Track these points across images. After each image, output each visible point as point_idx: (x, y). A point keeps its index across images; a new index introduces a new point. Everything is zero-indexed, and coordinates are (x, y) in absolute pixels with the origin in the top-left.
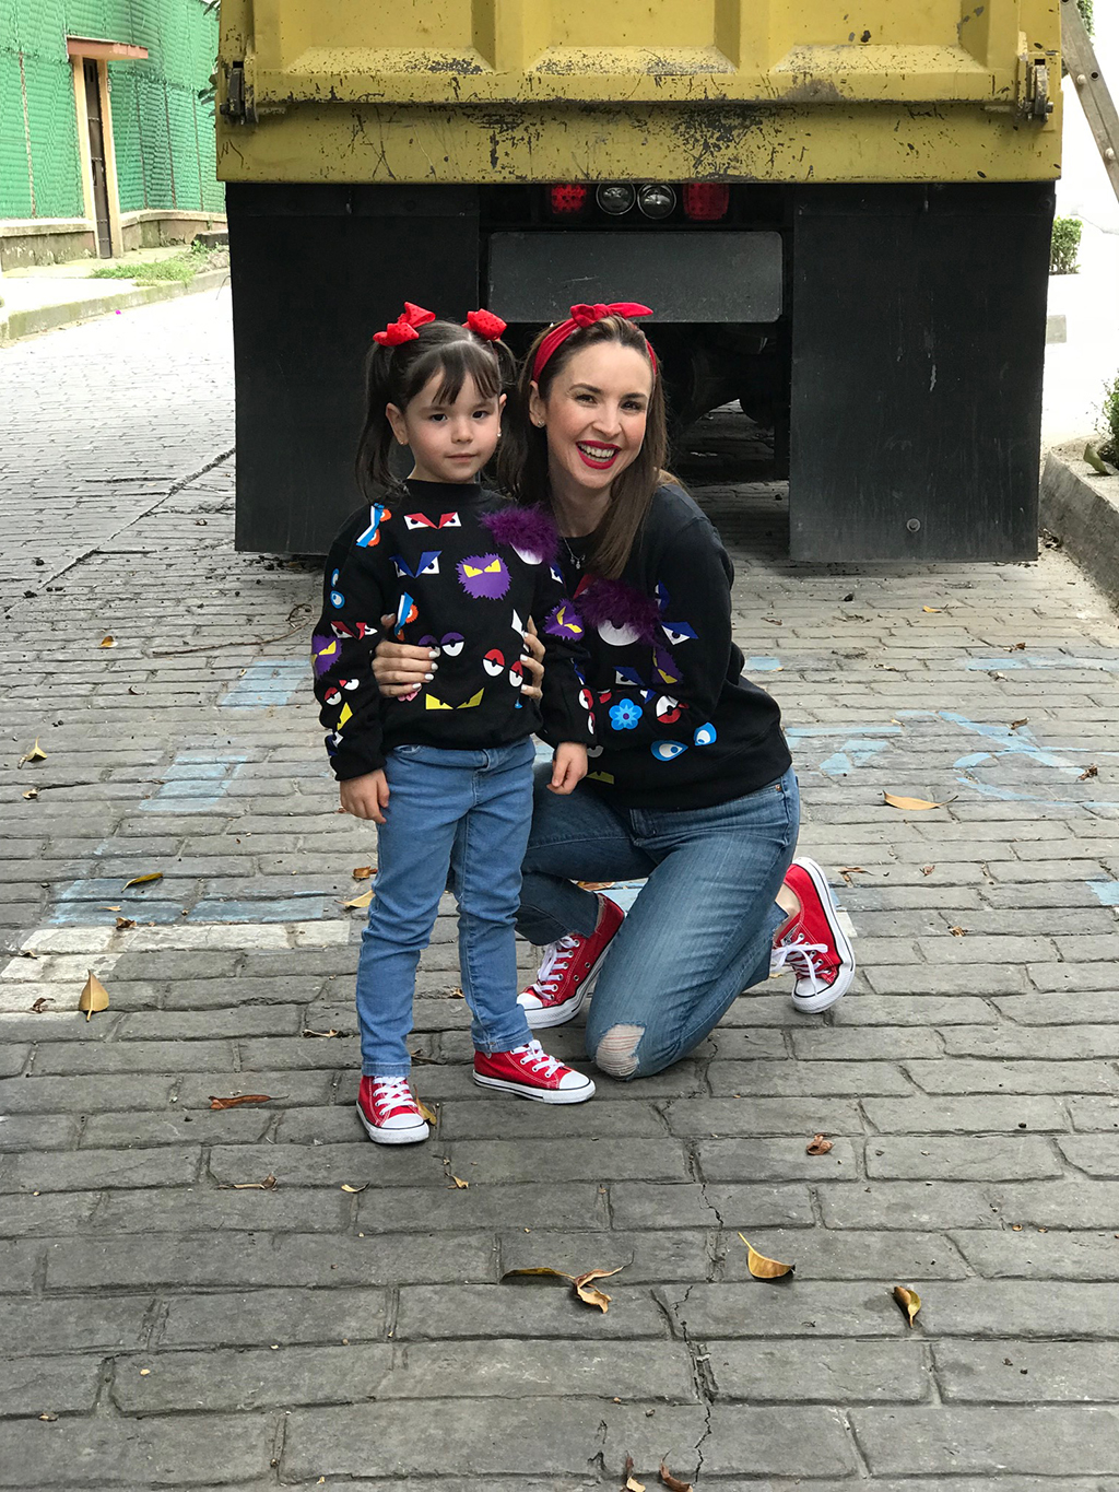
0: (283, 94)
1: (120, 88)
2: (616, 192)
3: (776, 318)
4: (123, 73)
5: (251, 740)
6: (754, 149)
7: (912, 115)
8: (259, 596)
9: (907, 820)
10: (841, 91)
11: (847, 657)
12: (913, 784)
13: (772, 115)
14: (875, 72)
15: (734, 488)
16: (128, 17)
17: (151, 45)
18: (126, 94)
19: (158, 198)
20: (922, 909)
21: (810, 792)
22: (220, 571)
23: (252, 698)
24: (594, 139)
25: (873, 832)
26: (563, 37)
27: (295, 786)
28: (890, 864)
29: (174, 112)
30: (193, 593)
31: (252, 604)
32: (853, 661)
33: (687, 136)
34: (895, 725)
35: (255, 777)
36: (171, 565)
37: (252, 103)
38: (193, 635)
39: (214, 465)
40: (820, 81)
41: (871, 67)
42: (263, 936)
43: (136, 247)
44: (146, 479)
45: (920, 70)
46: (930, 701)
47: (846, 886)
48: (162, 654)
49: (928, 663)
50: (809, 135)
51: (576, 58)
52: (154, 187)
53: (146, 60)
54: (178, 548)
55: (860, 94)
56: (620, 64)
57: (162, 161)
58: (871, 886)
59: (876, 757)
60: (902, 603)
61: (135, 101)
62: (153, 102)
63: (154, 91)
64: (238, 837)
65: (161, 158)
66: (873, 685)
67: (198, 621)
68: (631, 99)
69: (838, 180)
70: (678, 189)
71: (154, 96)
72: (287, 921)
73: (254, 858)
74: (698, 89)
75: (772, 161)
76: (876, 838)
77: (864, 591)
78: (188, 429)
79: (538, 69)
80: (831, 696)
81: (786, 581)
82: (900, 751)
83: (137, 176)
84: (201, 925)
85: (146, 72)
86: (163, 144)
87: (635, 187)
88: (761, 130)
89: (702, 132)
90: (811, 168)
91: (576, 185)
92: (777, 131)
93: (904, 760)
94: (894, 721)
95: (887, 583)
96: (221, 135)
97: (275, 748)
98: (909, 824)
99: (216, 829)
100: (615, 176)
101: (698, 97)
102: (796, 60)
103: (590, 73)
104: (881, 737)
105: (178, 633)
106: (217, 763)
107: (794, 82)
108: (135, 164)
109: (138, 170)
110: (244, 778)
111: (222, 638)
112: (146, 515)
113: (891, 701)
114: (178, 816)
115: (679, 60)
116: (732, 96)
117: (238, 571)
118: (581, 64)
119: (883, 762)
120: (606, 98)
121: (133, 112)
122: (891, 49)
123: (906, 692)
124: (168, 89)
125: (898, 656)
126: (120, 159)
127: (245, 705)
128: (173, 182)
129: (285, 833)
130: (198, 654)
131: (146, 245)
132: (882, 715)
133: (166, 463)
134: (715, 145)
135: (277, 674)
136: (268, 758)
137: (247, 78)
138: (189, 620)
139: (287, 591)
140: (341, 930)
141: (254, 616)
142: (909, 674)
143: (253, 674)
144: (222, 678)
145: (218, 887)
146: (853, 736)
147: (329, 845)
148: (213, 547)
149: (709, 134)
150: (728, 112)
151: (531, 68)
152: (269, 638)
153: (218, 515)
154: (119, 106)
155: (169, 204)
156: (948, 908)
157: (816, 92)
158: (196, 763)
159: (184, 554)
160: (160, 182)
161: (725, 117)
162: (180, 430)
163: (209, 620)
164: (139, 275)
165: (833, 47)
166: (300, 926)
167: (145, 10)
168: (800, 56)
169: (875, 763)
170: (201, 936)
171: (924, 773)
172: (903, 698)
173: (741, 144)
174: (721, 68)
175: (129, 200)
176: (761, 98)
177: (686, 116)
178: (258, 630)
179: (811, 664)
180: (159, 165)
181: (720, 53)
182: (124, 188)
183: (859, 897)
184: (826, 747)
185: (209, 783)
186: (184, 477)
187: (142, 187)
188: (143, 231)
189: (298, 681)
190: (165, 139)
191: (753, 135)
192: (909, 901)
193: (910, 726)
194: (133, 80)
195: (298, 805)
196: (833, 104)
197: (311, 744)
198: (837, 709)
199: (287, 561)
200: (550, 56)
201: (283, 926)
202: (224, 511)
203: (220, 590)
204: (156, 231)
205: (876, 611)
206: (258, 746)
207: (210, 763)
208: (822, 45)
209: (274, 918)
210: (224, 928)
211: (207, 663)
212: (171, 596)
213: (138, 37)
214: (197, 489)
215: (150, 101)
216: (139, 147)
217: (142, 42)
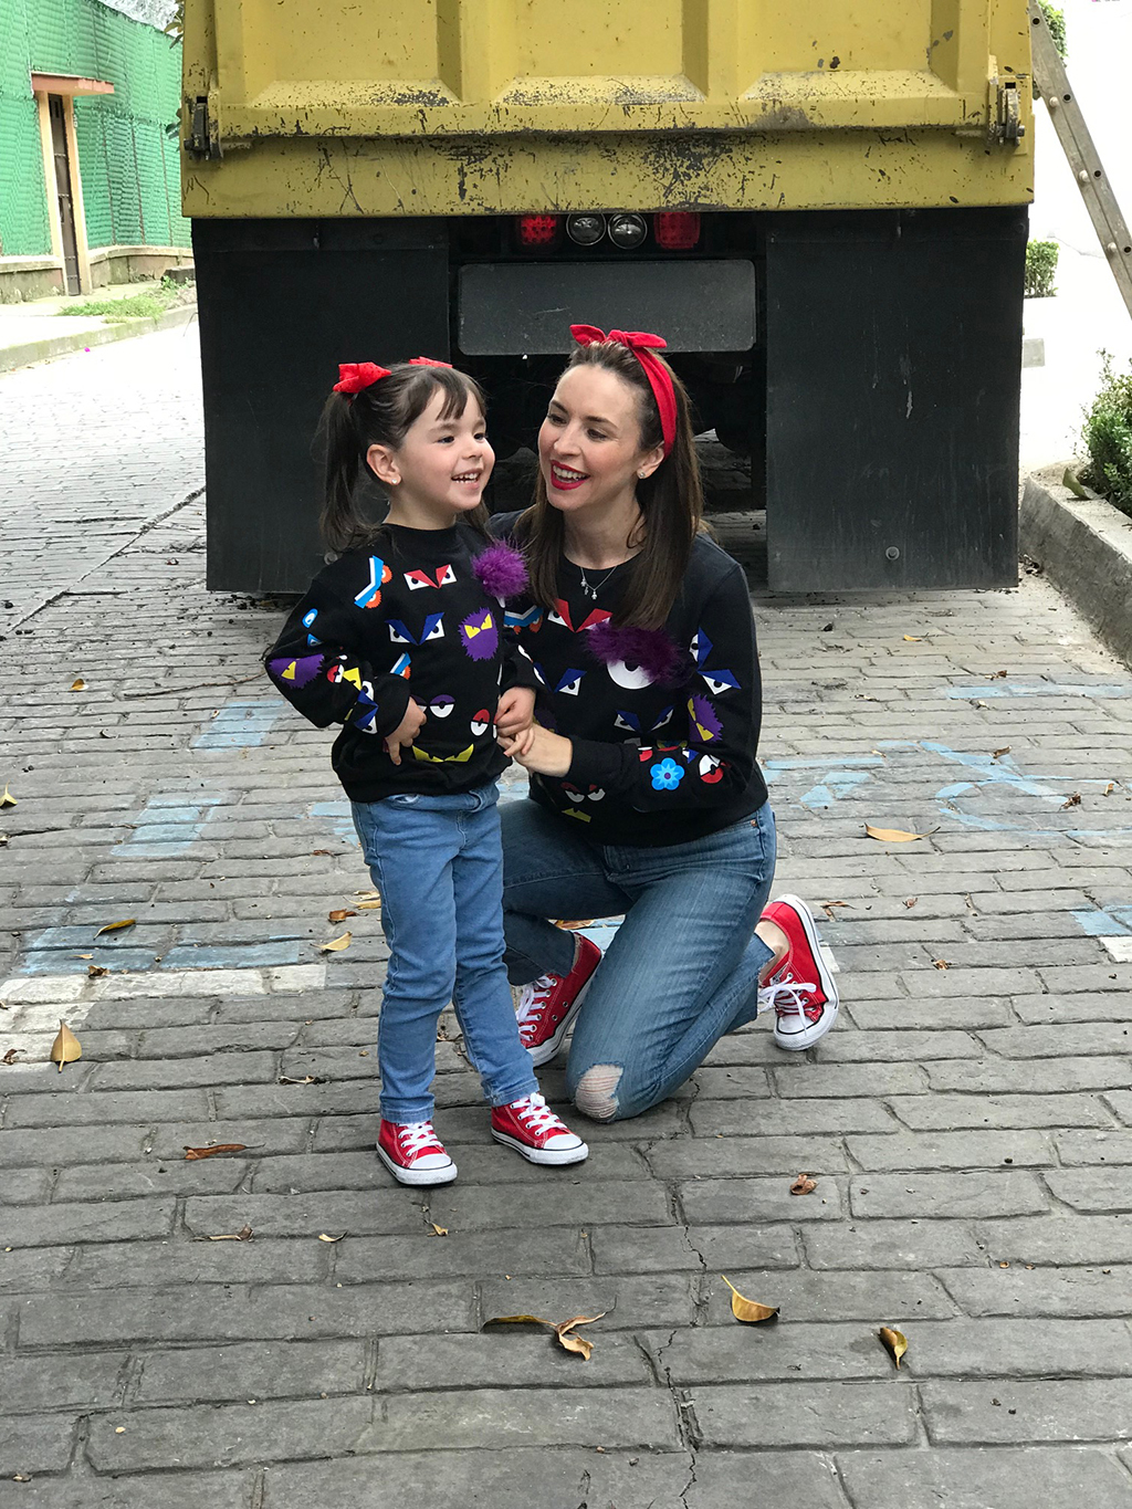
0: (248, 129)
1: (86, 123)
2: (586, 222)
3: (750, 347)
4: (89, 108)
5: (225, 782)
6: (726, 179)
7: (883, 141)
8: (232, 636)
9: (889, 852)
10: (811, 118)
11: (827, 687)
12: (895, 816)
13: (741, 143)
14: (846, 98)
16: (94, 52)
17: (116, 79)
18: (93, 130)
19: (127, 234)
20: (905, 942)
21: (790, 826)
22: (192, 611)
23: (225, 740)
24: (563, 171)
25: (854, 865)
26: (529, 67)
27: (270, 829)
28: (873, 897)
29: (141, 147)
30: (164, 633)
31: (225, 644)
32: (833, 691)
33: (657, 165)
34: (876, 756)
35: (229, 820)
36: (143, 606)
37: (217, 138)
38: (165, 676)
39: (185, 504)
40: (790, 109)
41: (840, 93)
42: (238, 982)
43: (105, 283)
44: (116, 519)
45: (890, 95)
46: (911, 732)
47: (828, 920)
48: (133, 696)
49: (908, 692)
50: (779, 162)
51: (544, 88)
52: (122, 223)
53: (112, 95)
54: (149, 588)
55: (829, 122)
56: (588, 93)
57: (130, 196)
58: (853, 920)
59: (857, 789)
60: (882, 632)
61: (102, 136)
62: (120, 137)
63: (121, 126)
64: (212, 881)
65: (129, 193)
66: (853, 716)
67: (170, 662)
68: (600, 129)
69: (810, 207)
70: (649, 218)
71: (121, 131)
72: (262, 966)
73: (228, 902)
74: (666, 118)
75: (743, 188)
76: (858, 870)
77: (843, 620)
78: (159, 467)
79: (505, 100)
80: (812, 727)
82: (882, 783)
83: (105, 212)
84: (174, 972)
85: (112, 107)
86: (130, 179)
87: (605, 218)
88: (731, 159)
89: (671, 160)
90: (783, 196)
91: (546, 216)
92: (747, 159)
93: (886, 791)
94: (875, 752)
95: (866, 612)
96: (186, 170)
97: (248, 790)
98: (891, 857)
99: (189, 873)
100: (585, 207)
101: (667, 126)
102: (765, 88)
103: (558, 104)
104: (862, 769)
105: (149, 675)
106: (190, 806)
107: (764, 109)
108: (103, 200)
109: (105, 206)
110: (218, 821)
111: (193, 679)
112: (117, 555)
113: (872, 732)
114: (151, 861)
115: (647, 89)
116: (701, 124)
117: (210, 611)
118: (548, 95)
119: (865, 794)
120: (574, 129)
121: (100, 147)
122: (861, 75)
123: (886, 722)
124: (135, 124)
125: (878, 687)
126: (88, 195)
127: (218, 747)
128: (141, 217)
129: (259, 876)
130: (170, 696)
131: (116, 281)
132: (863, 746)
133: (137, 502)
134: (685, 174)
135: (250, 714)
136: (242, 801)
137: (212, 113)
138: (160, 661)
139: (261, 630)
140: (317, 974)
141: (227, 656)
142: (890, 704)
143: (226, 715)
144: (194, 719)
145: (192, 933)
146: (834, 768)
147: (305, 887)
148: (185, 587)
149: (678, 163)
150: (697, 141)
151: (497, 99)
152: (241, 678)
153: (190, 554)
154: (85, 141)
155: (137, 240)
156: (932, 941)
157: (786, 119)
158: (169, 807)
159: (155, 594)
160: (129, 217)
161: (694, 145)
162: (150, 468)
163: (181, 661)
164: (109, 312)
165: (802, 73)
166: (276, 971)
167: (110, 45)
168: (770, 84)
169: (856, 795)
170: (175, 982)
171: (907, 804)
172: (885, 729)
173: (711, 173)
174: (689, 96)
175: (97, 236)
176: (731, 126)
177: (655, 145)
178: (230, 670)
179: (791, 695)
180: (127, 201)
181: (688, 81)
182: (91, 225)
183: (842, 931)
184: (807, 780)
185: (182, 827)
186: (155, 516)
187: (110, 223)
188: (112, 268)
189: (272, 722)
190: (133, 174)
191: (723, 163)
192: (892, 934)
193: (892, 757)
194: (99, 115)
195: (272, 848)
196: (803, 131)
197: (285, 785)
198: (817, 741)
199: (260, 600)
200: (518, 87)
201: (258, 972)
202: (196, 550)
203: (192, 631)
204: (125, 267)
205: (856, 641)
206: (231, 789)
207: (184, 806)
208: (791, 71)
209: (249, 964)
210: (198, 974)
211: (180, 704)
212: (142, 637)
213: (103, 72)
214: (168, 528)
215: (116, 136)
216: (107, 183)
217: (108, 77)
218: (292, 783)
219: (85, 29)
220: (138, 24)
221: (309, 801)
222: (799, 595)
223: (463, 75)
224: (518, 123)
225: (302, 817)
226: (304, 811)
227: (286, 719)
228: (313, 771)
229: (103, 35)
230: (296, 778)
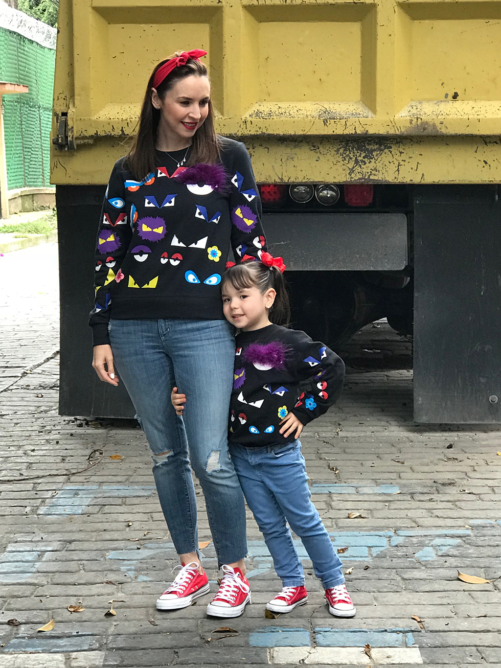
0: (92, 132)
1: (10, 111)
2: (302, 188)
3: (403, 268)
4: (12, 102)
5: (58, 536)
6: (388, 164)
7: (486, 143)
8: (72, 444)
9: (465, 589)
10: (440, 129)
11: (443, 484)
12: (473, 567)
13: (397, 143)
14: (462, 117)
15: (386, 373)
16: (17, 66)
17: (30, 83)
18: (14, 115)
19: (33, 180)
20: (467, 646)
21: (406, 572)
22: (48, 428)
23: (60, 510)
24: (286, 158)
25: (442, 597)
26: (268, 96)
27: (81, 566)
28: (451, 617)
29: (45, 125)
30: (29, 442)
31: (66, 449)
32: (447, 487)
33: (344, 156)
34: (467, 529)
35: (56, 560)
36: (17, 424)
37: (72, 138)
38: (26, 469)
39: (52, 358)
40: (427, 123)
41: (459, 114)
42: (50, 661)
43: (18, 212)
44: (7, 367)
45: (489, 116)
46: (492, 514)
47: (420, 631)
48: (5, 481)
49: (495, 488)
50: (421, 155)
51: (274, 109)
52: (31, 173)
53: (27, 93)
54: (23, 412)
55: (451, 131)
56: (302, 112)
57: (36, 156)
58: (436, 631)
59: (452, 550)
60: (484, 450)
61: (20, 119)
62: (31, 119)
63: (32, 112)
64: (41, 598)
65: (35, 154)
66: (457, 503)
67: (31, 460)
68: (308, 133)
69: (440, 183)
70: (342, 188)
71: (31, 116)
72: (66, 652)
73: (50, 612)
74: (350, 127)
75: (398, 170)
76: (445, 601)
77: (460, 441)
78: (38, 334)
79: (250, 115)
80: (429, 510)
81: (412, 435)
82: (468, 546)
83: (19, 166)
84: (12, 654)
85: (27, 101)
86: (37, 146)
87: (314, 187)
88: (391, 152)
89: (354, 153)
90: (423, 175)
91: (275, 185)
92: (401, 153)
93: (470, 551)
94: (467, 526)
95: (476, 437)
96: (53, 156)
97: (70, 542)
98: (467, 593)
99: (28, 593)
100: (300, 180)
101: (351, 132)
102: (412, 110)
103: (283, 118)
104: (457, 537)
105: (17, 468)
106: (33, 551)
107: (411, 123)
108: (18, 159)
109: (20, 162)
110: (50, 561)
111: (44, 471)
112: (5, 391)
113: (468, 514)
114: (5, 585)
115: (338, 110)
116: (371, 131)
117: (59, 427)
118: (277, 113)
119: (456, 553)
120: (293, 133)
121: (18, 126)
122: (472, 103)
123: (477, 507)
124: (41, 111)
125: (476, 484)
126: (8, 156)
127: (55, 514)
128: (43, 170)
129: (71, 596)
130: (28, 481)
131: (24, 210)
132: (460, 522)
133: (21, 356)
134: (362, 161)
135: (77, 494)
136: (66, 548)
137: (70, 123)
138: (25, 459)
139: (90, 440)
140: (99, 657)
141: (66, 457)
142: (482, 496)
143: (62, 494)
144: (42, 497)
145: (25, 630)
146: (439, 536)
147: (98, 603)
148: (46, 412)
149: (358, 155)
150: (370, 141)
151: (246, 115)
152: (74, 471)
153: (51, 391)
154: (8, 122)
155: (40, 184)
156: (484, 646)
157: (424, 129)
158: (20, 552)
159: (26, 416)
160: (34, 170)
161: (368, 144)
162: (32, 335)
163: (37, 459)
164: (17, 231)
165: (435, 102)
166: (74, 655)
167: (27, 62)
168: (415, 107)
169: (450, 553)
170: (11, 661)
171: (481, 560)
172: (475, 512)
173: (379, 160)
174: (365, 115)
175: (14, 181)
176: (390, 133)
177: (343, 143)
178: (68, 466)
179: (419, 489)
180: (34, 159)
181: (364, 105)
182: (10, 175)
183: (428, 638)
184: (421, 543)
185: (27, 564)
186: (31, 365)
187: (22, 173)
188: (23, 202)
189: (90, 499)
190: (39, 143)
191: (386, 155)
192: (459, 641)
193: (477, 530)
194: (19, 106)
195: (80, 578)
196: (435, 136)
197: (94, 539)
198: (432, 519)
199: (91, 421)
200: (258, 108)
201: (63, 655)
202: (55, 388)
203: (47, 440)
204: (31, 201)
205: (466, 455)
206: (59, 541)
207: (29, 551)
208: (429, 100)
209: (58, 650)
210: (25, 656)
211: (34, 487)
212: (15, 444)
213: (22, 79)
214: (39, 373)
215: (29, 119)
216: (21, 148)
217: (25, 82)
218: (98, 538)
219: (12, 52)
220: (46, 49)
221: (107, 550)
222: (434, 425)
223: (225, 101)
224: (258, 129)
225: (102, 559)
226: (103, 556)
227: (99, 497)
228: (113, 531)
229: (23, 56)
230: (101, 535)
